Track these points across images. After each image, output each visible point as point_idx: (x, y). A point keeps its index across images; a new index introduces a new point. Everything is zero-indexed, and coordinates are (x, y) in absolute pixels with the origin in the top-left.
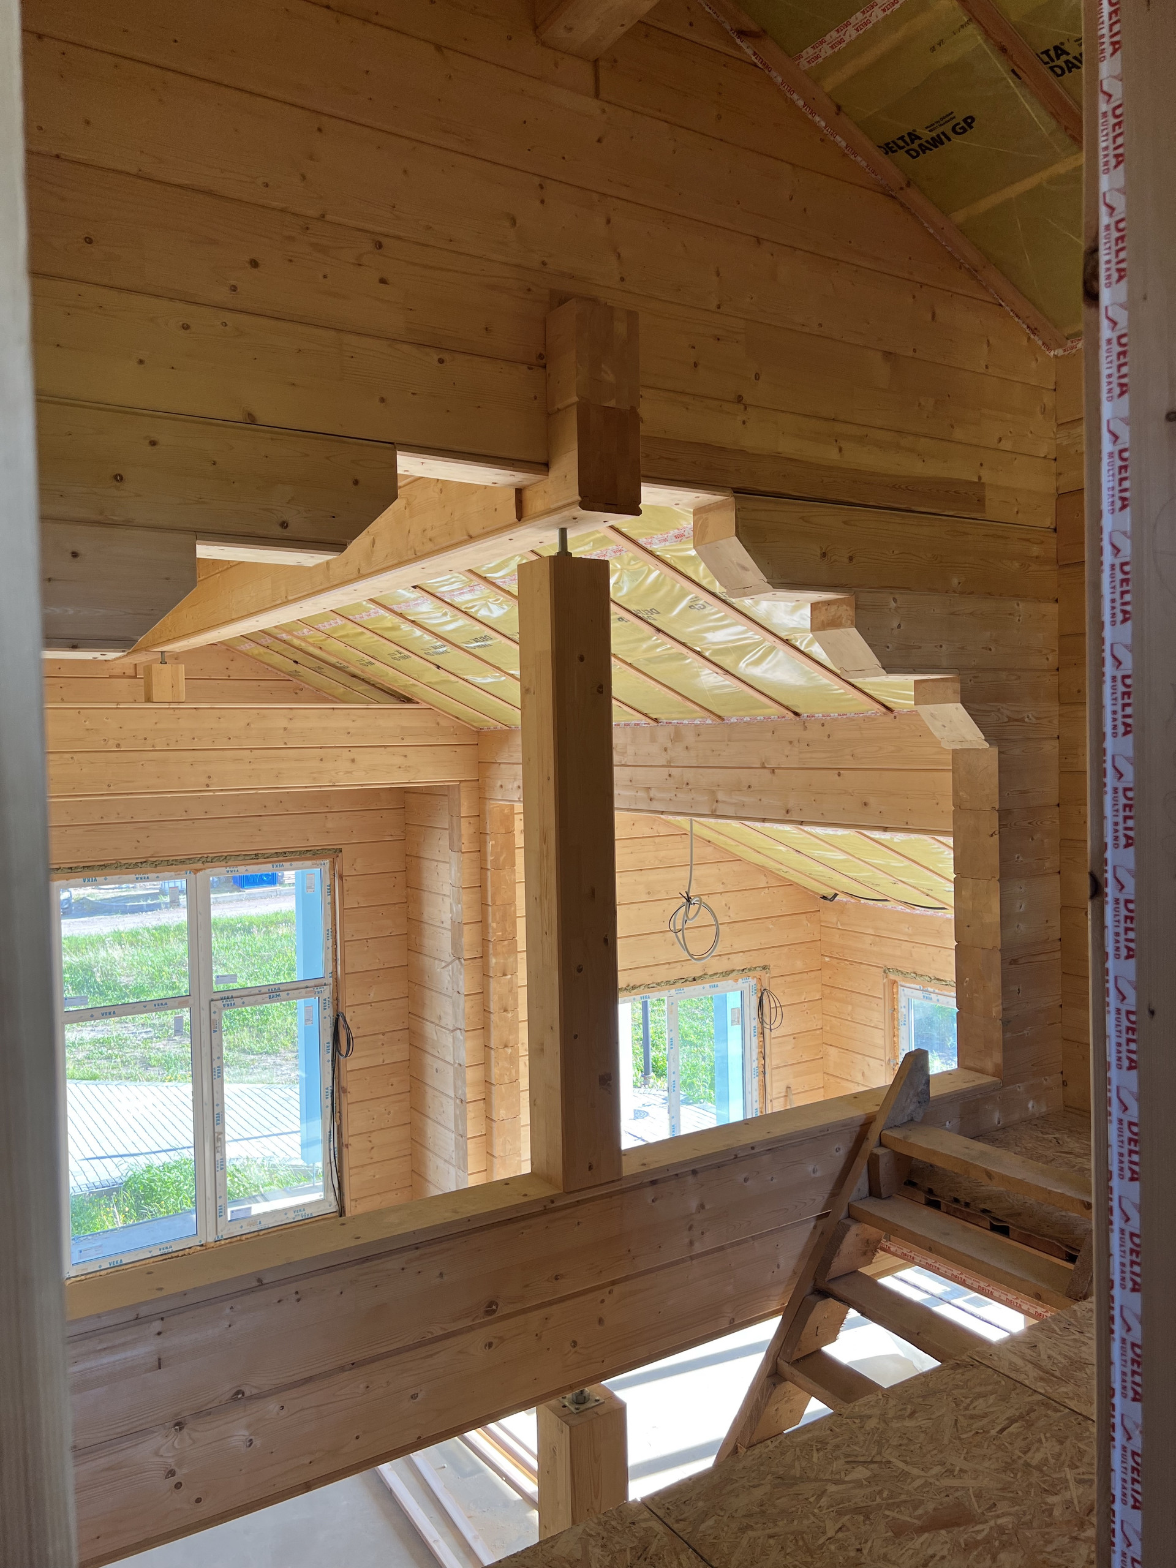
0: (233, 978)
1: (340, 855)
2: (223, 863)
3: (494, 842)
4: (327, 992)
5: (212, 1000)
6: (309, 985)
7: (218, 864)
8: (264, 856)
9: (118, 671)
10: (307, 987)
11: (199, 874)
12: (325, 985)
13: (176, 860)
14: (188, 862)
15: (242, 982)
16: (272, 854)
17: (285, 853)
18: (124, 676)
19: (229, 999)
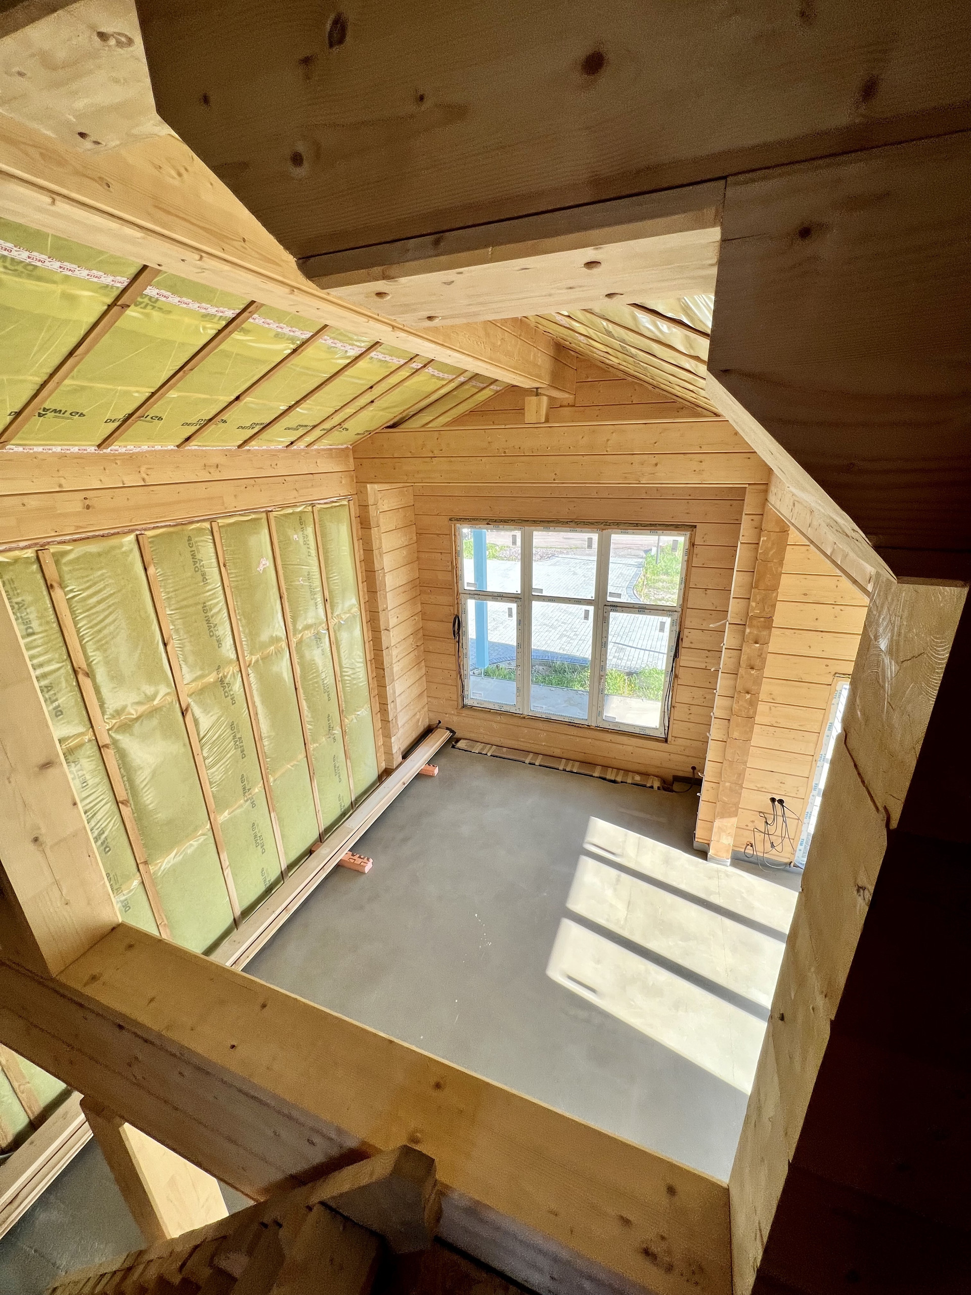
0: (619, 595)
1: (694, 530)
2: (616, 527)
3: (766, 538)
4: (676, 616)
5: (605, 605)
6: (665, 609)
7: (613, 527)
8: (641, 525)
9: (565, 403)
10: (663, 610)
11: (604, 531)
12: (676, 611)
13: (589, 522)
14: (596, 524)
15: (623, 599)
16: (648, 524)
17: (656, 524)
18: (569, 406)
19: (616, 607)
